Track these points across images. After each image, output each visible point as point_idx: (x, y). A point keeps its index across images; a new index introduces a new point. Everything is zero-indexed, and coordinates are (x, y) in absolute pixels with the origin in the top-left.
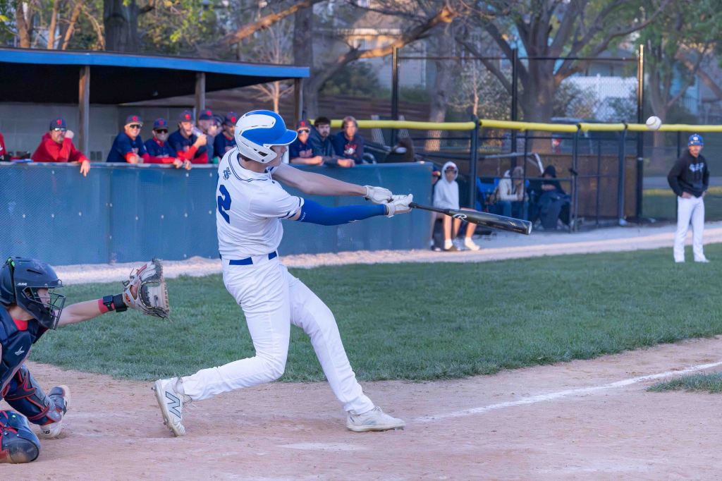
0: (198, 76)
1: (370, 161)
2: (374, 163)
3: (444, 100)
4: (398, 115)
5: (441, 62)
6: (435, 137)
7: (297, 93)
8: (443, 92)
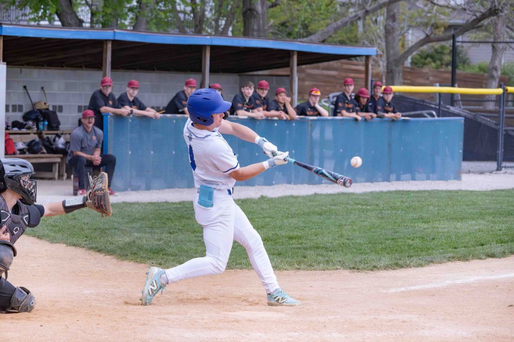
0: (292, 53)
1: (433, 116)
2: (436, 118)
3: (497, 73)
4: (455, 83)
5: (495, 45)
6: (490, 99)
7: (367, 66)
8: (496, 66)
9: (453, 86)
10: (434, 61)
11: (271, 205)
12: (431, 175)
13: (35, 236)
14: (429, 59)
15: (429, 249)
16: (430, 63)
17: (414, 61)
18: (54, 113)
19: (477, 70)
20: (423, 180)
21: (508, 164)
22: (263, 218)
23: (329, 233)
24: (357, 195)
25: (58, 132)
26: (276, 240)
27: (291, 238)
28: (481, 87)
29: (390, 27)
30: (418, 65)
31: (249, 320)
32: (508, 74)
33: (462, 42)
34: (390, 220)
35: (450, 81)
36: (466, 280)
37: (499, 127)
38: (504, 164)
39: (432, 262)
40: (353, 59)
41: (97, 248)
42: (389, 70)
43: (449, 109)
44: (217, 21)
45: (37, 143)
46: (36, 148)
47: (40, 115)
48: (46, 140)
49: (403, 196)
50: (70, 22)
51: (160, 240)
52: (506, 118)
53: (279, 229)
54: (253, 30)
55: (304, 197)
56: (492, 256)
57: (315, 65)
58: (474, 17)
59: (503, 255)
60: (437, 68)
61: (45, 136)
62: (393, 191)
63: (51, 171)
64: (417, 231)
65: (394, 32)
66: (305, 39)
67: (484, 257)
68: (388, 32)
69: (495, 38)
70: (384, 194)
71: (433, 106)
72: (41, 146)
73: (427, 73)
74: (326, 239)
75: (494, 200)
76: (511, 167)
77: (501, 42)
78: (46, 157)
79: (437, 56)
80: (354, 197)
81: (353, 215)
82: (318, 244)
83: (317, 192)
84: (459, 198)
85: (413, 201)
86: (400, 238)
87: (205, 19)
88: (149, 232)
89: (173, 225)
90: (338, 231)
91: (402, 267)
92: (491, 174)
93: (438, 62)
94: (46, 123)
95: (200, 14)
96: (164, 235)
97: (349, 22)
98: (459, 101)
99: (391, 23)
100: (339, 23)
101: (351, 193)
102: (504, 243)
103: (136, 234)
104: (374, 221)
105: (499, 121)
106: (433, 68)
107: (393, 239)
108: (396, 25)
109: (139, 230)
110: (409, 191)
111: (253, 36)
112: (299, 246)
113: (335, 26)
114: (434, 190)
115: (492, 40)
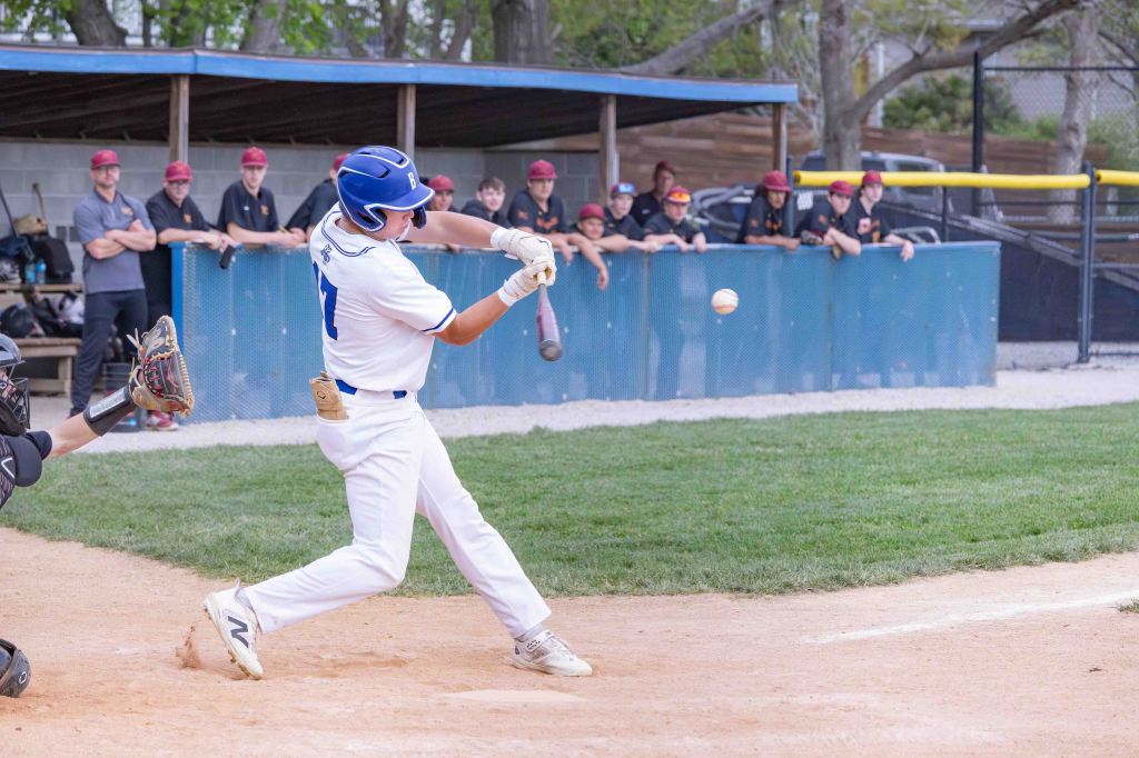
0: (603, 100)
1: (929, 239)
2: (938, 243)
3: (1078, 139)
4: (981, 164)
5: (1073, 75)
6: (1063, 199)
7: (777, 127)
8: (1077, 124)
9: (976, 169)
10: (937, 115)
11: (557, 448)
12: (926, 375)
13: (12, 526)
14: (924, 111)
15: (913, 543)
16: (927, 117)
17: (892, 113)
18: (60, 243)
19: (1033, 133)
20: (908, 387)
21: (1103, 348)
22: (537, 477)
23: (686, 510)
24: (755, 422)
25: (70, 287)
26: (564, 526)
27: (599, 523)
28: (1044, 172)
29: (831, 38)
30: (898, 124)
31: (497, 711)
32: (1104, 142)
33: (996, 69)
34: (828, 479)
35: (970, 159)
36: (994, 614)
37: (1081, 262)
38: (1094, 348)
39: (919, 573)
40: (748, 110)
41: (153, 550)
42: (831, 137)
43: (967, 223)
44: (436, 28)
45: (22, 313)
46: (19, 324)
47: (29, 248)
48: (44, 305)
49: (860, 423)
50: (98, 34)
51: (299, 531)
52: (1098, 241)
53: (571, 502)
54: (517, 48)
55: (632, 430)
56: (1057, 557)
57: (662, 125)
58: (1025, 12)
59: (1083, 554)
60: (943, 129)
61: (41, 297)
62: (837, 413)
63: (55, 376)
64: (888, 502)
65: (839, 49)
66: (636, 67)
67: (1038, 560)
68: (828, 48)
69: (1073, 59)
70: (816, 420)
71: (932, 217)
72: (30, 320)
73: (919, 141)
74: (679, 523)
75: (1068, 430)
76: (1111, 354)
77: (1085, 69)
78: (44, 346)
79: (943, 102)
80: (748, 426)
81: (742, 469)
82: (659, 535)
83: (663, 418)
84: (988, 426)
85: (882, 436)
86: (850, 519)
87: (409, 25)
88: (274, 514)
89: (330, 496)
90: (706, 506)
91: (850, 585)
92: (1066, 372)
93: (945, 117)
94: (43, 267)
95: (396, 14)
96: (309, 519)
97: (736, 28)
98: (992, 204)
99: (832, 28)
100: (714, 28)
101: (741, 419)
102: (1088, 526)
103: (245, 519)
104: (791, 481)
105: (1082, 249)
106: (934, 129)
107: (833, 523)
108: (845, 31)
109: (252, 509)
110: (875, 412)
111: (516, 62)
112: (618, 540)
113: (706, 37)
114: (932, 410)
115: (1066, 64)
